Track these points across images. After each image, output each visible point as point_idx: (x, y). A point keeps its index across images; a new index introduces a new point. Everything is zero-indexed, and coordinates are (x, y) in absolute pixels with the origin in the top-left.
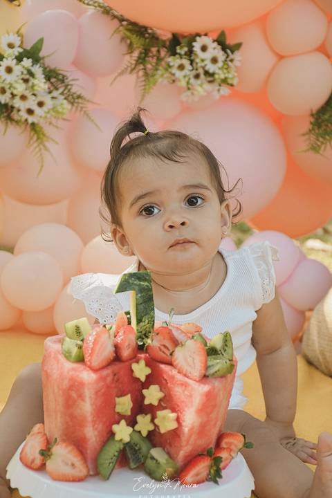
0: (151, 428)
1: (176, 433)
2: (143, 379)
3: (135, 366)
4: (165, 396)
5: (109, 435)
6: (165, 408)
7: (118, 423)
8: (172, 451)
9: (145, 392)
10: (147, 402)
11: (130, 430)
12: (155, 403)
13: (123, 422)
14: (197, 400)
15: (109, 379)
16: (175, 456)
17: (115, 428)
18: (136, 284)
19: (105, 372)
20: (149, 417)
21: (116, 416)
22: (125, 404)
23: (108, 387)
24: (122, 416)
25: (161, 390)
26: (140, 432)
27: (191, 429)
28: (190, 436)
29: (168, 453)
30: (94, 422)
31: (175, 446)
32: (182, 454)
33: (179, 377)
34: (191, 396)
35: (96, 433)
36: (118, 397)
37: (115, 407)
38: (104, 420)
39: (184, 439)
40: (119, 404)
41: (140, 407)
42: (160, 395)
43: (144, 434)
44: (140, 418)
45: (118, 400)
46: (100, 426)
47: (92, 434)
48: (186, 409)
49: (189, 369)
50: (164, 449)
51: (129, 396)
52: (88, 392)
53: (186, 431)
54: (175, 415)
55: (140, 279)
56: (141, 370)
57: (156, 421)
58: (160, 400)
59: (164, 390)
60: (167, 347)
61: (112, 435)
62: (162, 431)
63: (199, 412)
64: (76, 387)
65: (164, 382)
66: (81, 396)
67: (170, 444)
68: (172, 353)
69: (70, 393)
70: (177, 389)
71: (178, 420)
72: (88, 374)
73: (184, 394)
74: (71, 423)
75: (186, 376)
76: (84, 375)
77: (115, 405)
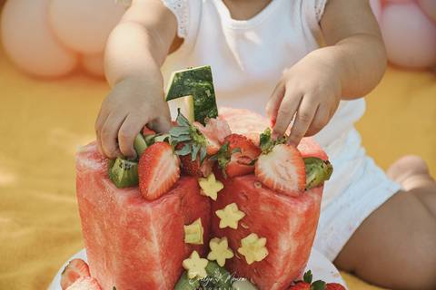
0: (230, 255)
1: (266, 263)
2: (214, 197)
3: (203, 184)
4: (247, 216)
5: (179, 273)
6: (247, 233)
7: (188, 256)
8: (261, 282)
9: (219, 213)
10: (223, 225)
11: (205, 262)
12: (235, 226)
13: (195, 255)
14: (294, 223)
15: (176, 206)
16: (267, 289)
17: (187, 263)
18: (192, 87)
19: (173, 198)
20: (225, 242)
21: (186, 248)
22: (194, 232)
23: (177, 216)
24: (192, 247)
25: (240, 209)
26: (215, 261)
27: (288, 256)
28: (286, 264)
29: (256, 285)
30: (163, 262)
31: (266, 277)
32: (276, 286)
33: (265, 193)
34: (285, 218)
35: (166, 274)
36: (187, 225)
37: (184, 238)
38: (174, 256)
39: (278, 269)
40: (189, 233)
41: (212, 230)
42: (240, 215)
43: (222, 263)
44: (213, 244)
45: (187, 228)
46: (170, 265)
47: (160, 277)
48: (280, 234)
49: (282, 183)
50: (250, 280)
51: (199, 221)
52: (155, 230)
53: (281, 259)
54: (263, 241)
55: (197, 79)
56: (211, 187)
57: (240, 250)
58: (240, 222)
59: (243, 209)
60: (247, 158)
61: (183, 272)
62: (250, 261)
63: (297, 235)
64: (139, 224)
65: (244, 198)
66: (146, 235)
67: (258, 275)
68: (254, 162)
69: (130, 231)
70: (264, 208)
71: (268, 246)
72: (152, 207)
73: (275, 214)
74: (132, 266)
75: (277, 192)
76: (148, 209)
77: (183, 235)
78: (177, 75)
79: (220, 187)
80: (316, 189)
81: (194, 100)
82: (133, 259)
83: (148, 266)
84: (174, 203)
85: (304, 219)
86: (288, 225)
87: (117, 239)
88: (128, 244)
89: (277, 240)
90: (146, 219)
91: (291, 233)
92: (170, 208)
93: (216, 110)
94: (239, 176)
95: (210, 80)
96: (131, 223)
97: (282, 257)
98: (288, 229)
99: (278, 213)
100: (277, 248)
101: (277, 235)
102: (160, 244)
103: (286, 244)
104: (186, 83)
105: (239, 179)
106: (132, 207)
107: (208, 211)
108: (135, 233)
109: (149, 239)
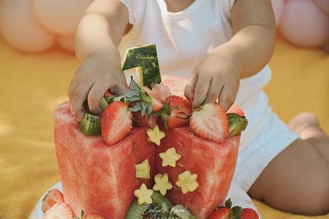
0: (170, 187)
1: (197, 193)
2: (158, 143)
3: (150, 133)
4: (182, 157)
5: (132, 200)
6: (183, 170)
7: (138, 187)
8: (193, 207)
9: (161, 155)
10: (164, 164)
11: (151, 192)
12: (174, 165)
13: (144, 186)
14: (218, 162)
15: (130, 150)
16: (197, 212)
17: (137, 193)
19: (127, 144)
20: (166, 177)
21: (137, 181)
22: (143, 170)
23: (129, 157)
24: (141, 181)
25: (177, 152)
26: (159, 192)
27: (213, 188)
28: (212, 194)
29: (189, 210)
30: (119, 192)
31: (197, 204)
32: (204, 210)
33: (197, 140)
34: (212, 159)
35: (122, 201)
36: (137, 164)
37: (135, 174)
38: (128, 187)
39: (206, 197)
40: (139, 170)
41: (157, 168)
42: (178, 157)
43: (163, 193)
44: (157, 179)
45: (137, 166)
46: (124, 194)
47: (117, 203)
48: (207, 171)
49: (210, 132)
50: (184, 206)
51: (147, 161)
52: (113, 168)
53: (208, 190)
54: (195, 176)
55: (145, 54)
56: (156, 136)
57: (177, 183)
58: (177, 162)
59: (180, 152)
60: (183, 113)
61: (134, 199)
62: (185, 192)
63: (220, 172)
64: (101, 163)
65: (180, 144)
66: (106, 171)
67: (191, 202)
68: (189, 118)
69: (94, 168)
70: (196, 152)
71: (198, 180)
72: (111, 150)
73: (204, 156)
74: (96, 195)
75: (207, 139)
76: (108, 151)
77: (135, 172)
78: (131, 51)
79: (162, 135)
80: (235, 138)
81: (144, 70)
82: (97, 189)
83: (108, 195)
84: (128, 147)
85: (226, 159)
86: (214, 164)
87: (84, 174)
88: (93, 178)
89: (205, 176)
90: (107, 159)
91: (216, 171)
92: (125, 151)
93: (160, 78)
94: (177, 127)
95: (155, 55)
96: (95, 162)
97: (209, 188)
98: (214, 167)
99: (206, 155)
100: (205, 181)
101: (206, 172)
102: (117, 178)
103: (212, 179)
104: (137, 57)
105: (177, 129)
106: (96, 150)
107: (154, 154)
108: (98, 170)
109: (109, 174)
